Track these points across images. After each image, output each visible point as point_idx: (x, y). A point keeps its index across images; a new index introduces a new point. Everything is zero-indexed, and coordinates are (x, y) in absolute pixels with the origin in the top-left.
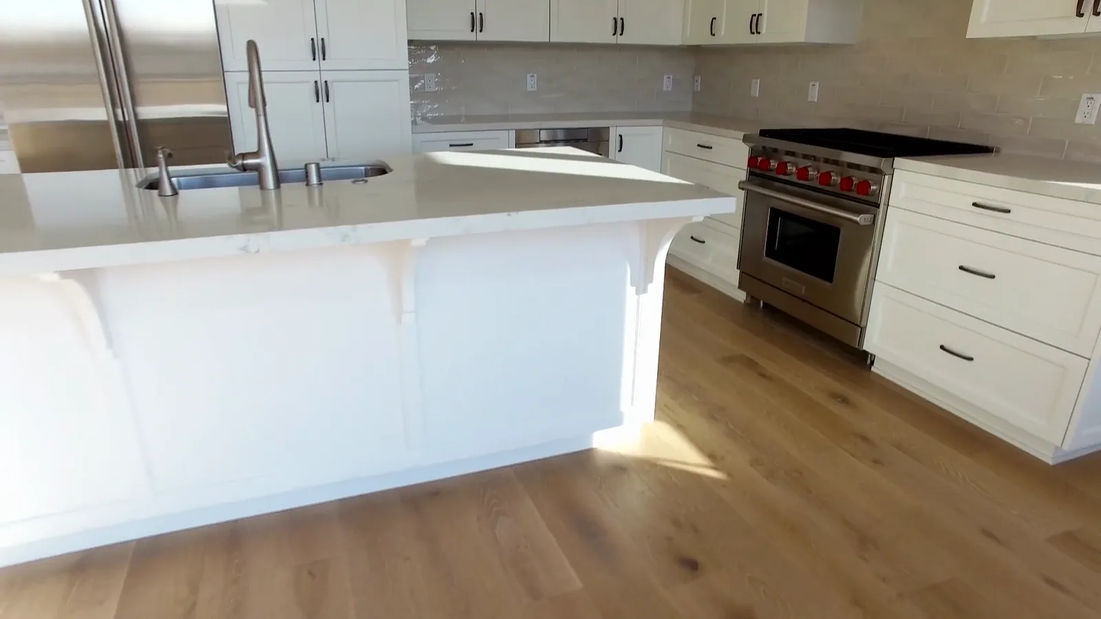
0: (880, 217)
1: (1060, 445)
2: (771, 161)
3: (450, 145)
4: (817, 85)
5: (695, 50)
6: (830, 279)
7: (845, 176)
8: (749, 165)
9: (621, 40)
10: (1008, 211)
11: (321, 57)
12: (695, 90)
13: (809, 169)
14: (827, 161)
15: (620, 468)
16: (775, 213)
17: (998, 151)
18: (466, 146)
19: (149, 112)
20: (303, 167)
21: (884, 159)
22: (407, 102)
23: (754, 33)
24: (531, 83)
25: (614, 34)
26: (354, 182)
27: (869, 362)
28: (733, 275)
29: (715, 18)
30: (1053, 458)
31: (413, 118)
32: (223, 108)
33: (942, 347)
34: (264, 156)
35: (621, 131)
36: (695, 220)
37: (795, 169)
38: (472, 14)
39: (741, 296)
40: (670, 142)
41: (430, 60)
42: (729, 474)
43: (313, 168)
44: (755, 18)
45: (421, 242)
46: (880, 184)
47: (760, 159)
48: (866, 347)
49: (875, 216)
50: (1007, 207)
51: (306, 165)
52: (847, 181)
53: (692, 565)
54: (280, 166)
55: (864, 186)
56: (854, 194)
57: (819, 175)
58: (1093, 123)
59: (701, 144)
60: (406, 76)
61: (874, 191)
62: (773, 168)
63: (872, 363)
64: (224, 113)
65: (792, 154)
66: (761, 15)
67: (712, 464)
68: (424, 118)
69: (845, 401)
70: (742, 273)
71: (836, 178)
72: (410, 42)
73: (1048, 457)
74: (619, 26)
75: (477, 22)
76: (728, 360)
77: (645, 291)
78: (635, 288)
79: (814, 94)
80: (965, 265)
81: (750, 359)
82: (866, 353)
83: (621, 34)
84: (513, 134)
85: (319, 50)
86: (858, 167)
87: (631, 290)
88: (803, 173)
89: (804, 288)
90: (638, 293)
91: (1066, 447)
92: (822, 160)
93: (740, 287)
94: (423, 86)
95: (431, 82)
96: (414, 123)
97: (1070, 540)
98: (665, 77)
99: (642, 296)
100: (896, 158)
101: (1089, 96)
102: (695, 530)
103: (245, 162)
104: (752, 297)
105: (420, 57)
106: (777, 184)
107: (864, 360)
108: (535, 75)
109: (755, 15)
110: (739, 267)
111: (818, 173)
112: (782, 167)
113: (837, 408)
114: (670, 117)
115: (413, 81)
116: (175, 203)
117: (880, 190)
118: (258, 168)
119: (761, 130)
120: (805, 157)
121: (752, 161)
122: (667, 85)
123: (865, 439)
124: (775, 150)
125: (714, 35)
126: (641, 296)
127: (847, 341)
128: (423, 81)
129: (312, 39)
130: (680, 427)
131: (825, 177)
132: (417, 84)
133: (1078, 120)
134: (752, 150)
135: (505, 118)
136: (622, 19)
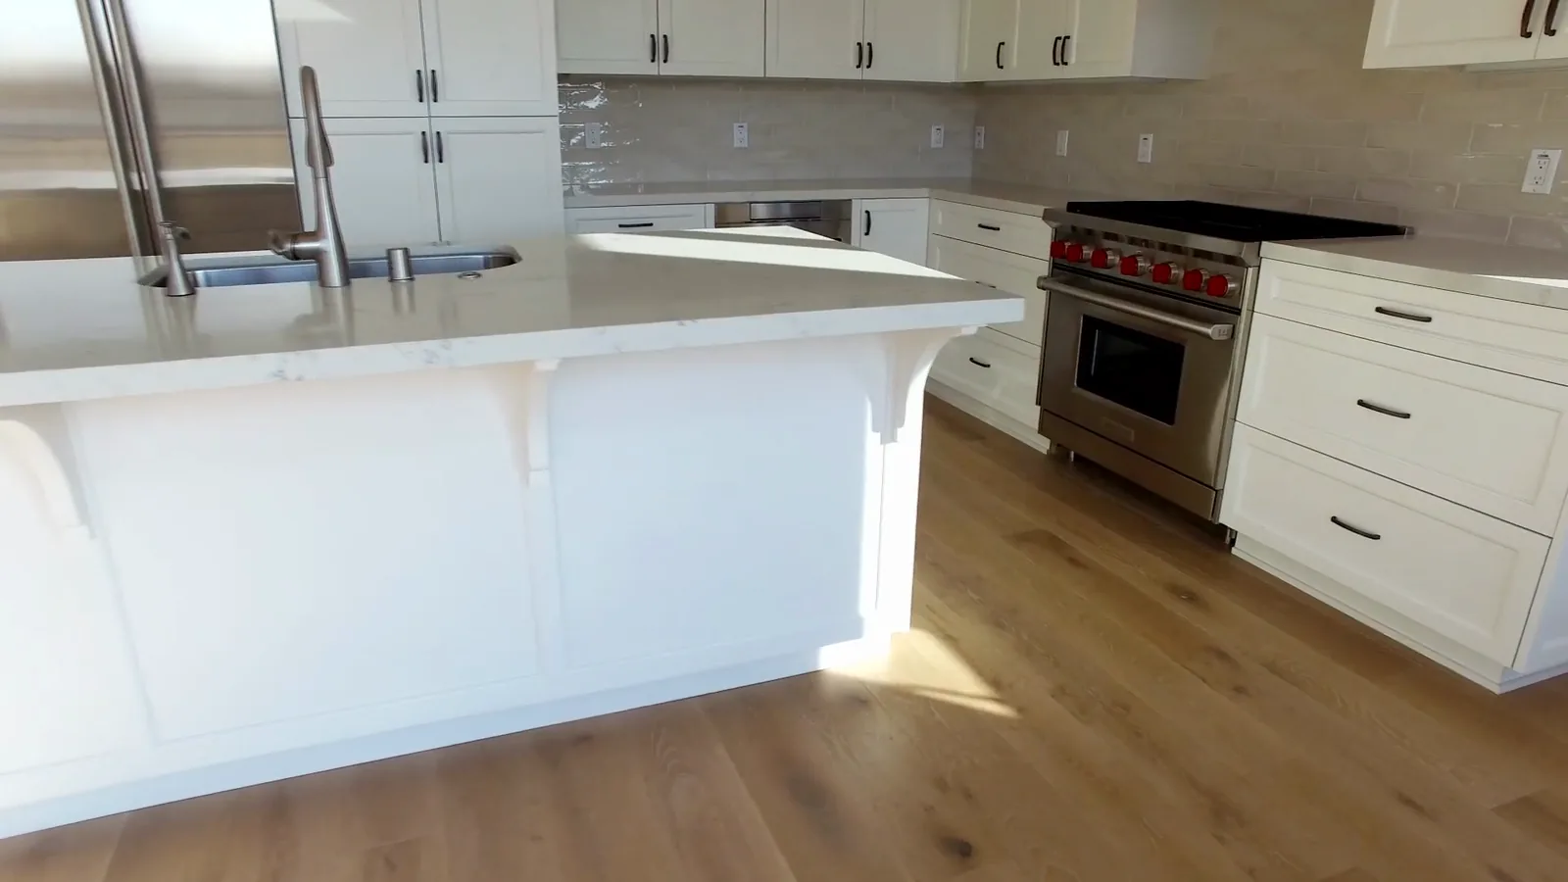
0: (1242, 326)
1: (1510, 666)
2: (1084, 248)
3: (620, 226)
4: (1151, 137)
5: (976, 89)
6: (1170, 420)
7: (1190, 269)
8: (1052, 253)
9: (868, 74)
10: (1428, 320)
11: (431, 96)
12: (977, 147)
13: (1139, 259)
14: (1163, 247)
15: (859, 700)
16: (1091, 324)
17: (1412, 232)
18: (644, 227)
19: (179, 177)
20: (385, 255)
21: (1245, 244)
22: (557, 164)
23: (1058, 64)
24: (740, 138)
25: (858, 67)
26: (460, 277)
27: (1228, 539)
28: (1031, 414)
29: (1003, 43)
30: (1500, 685)
31: (567, 188)
32: (288, 173)
33: (1334, 520)
34: (325, 237)
35: (868, 205)
36: (966, 332)
37: (1118, 259)
38: (652, 36)
39: (1043, 445)
40: (940, 221)
41: (592, 104)
42: (1020, 710)
43: (399, 256)
44: (1060, 43)
45: (551, 365)
46: (1241, 280)
47: (1067, 244)
48: (1225, 518)
49: (1234, 327)
50: (1426, 313)
51: (389, 252)
52: (1193, 278)
53: (962, 851)
54: (350, 254)
55: (1218, 284)
56: (1204, 296)
57: (1152, 267)
58: (1548, 193)
59: (983, 224)
60: (554, 126)
61: (1233, 291)
62: (1087, 257)
63: (1233, 542)
64: (288, 179)
65: (1114, 237)
66: (1068, 37)
67: (997, 696)
68: (585, 187)
69: (1192, 598)
70: (1043, 411)
71: (1177, 272)
72: (562, 78)
73: (1493, 683)
74: (865, 54)
75: (659, 48)
76: (1022, 538)
77: (893, 439)
78: (879, 434)
79: (1146, 151)
80: (1366, 398)
81: (1054, 537)
82: (1224, 528)
83: (869, 67)
84: (711, 209)
85: (428, 87)
86: (1208, 255)
87: (872, 438)
88: (1129, 265)
89: (1133, 432)
90: (883, 441)
91: (1522, 668)
92: (1157, 245)
93: (1042, 431)
94: (583, 142)
95: (595, 135)
96: (568, 194)
97: (1527, 809)
98: (933, 129)
99: (890, 446)
100: (1264, 243)
101: (1541, 152)
102: (968, 796)
103: (297, 246)
104: (1059, 445)
105: (579, 99)
106: (1093, 281)
107: (1221, 537)
108: (745, 125)
109: (1059, 38)
110: (1038, 403)
111: (1152, 264)
112: (1100, 257)
113: (1181, 610)
114: (941, 185)
115: (566, 135)
116: (192, 307)
117: (1242, 288)
118: (316, 256)
119: (1069, 204)
120: (1133, 241)
121: (1056, 248)
122: (936, 139)
123: (1222, 655)
124: (1089, 232)
125: (1002, 67)
126: (888, 445)
127: (1195, 510)
128: (583, 133)
129: (419, 72)
130: (950, 640)
131: (1162, 272)
132: (572, 137)
133: (1527, 188)
134: (1056, 231)
135: (701, 187)
136: (869, 44)
